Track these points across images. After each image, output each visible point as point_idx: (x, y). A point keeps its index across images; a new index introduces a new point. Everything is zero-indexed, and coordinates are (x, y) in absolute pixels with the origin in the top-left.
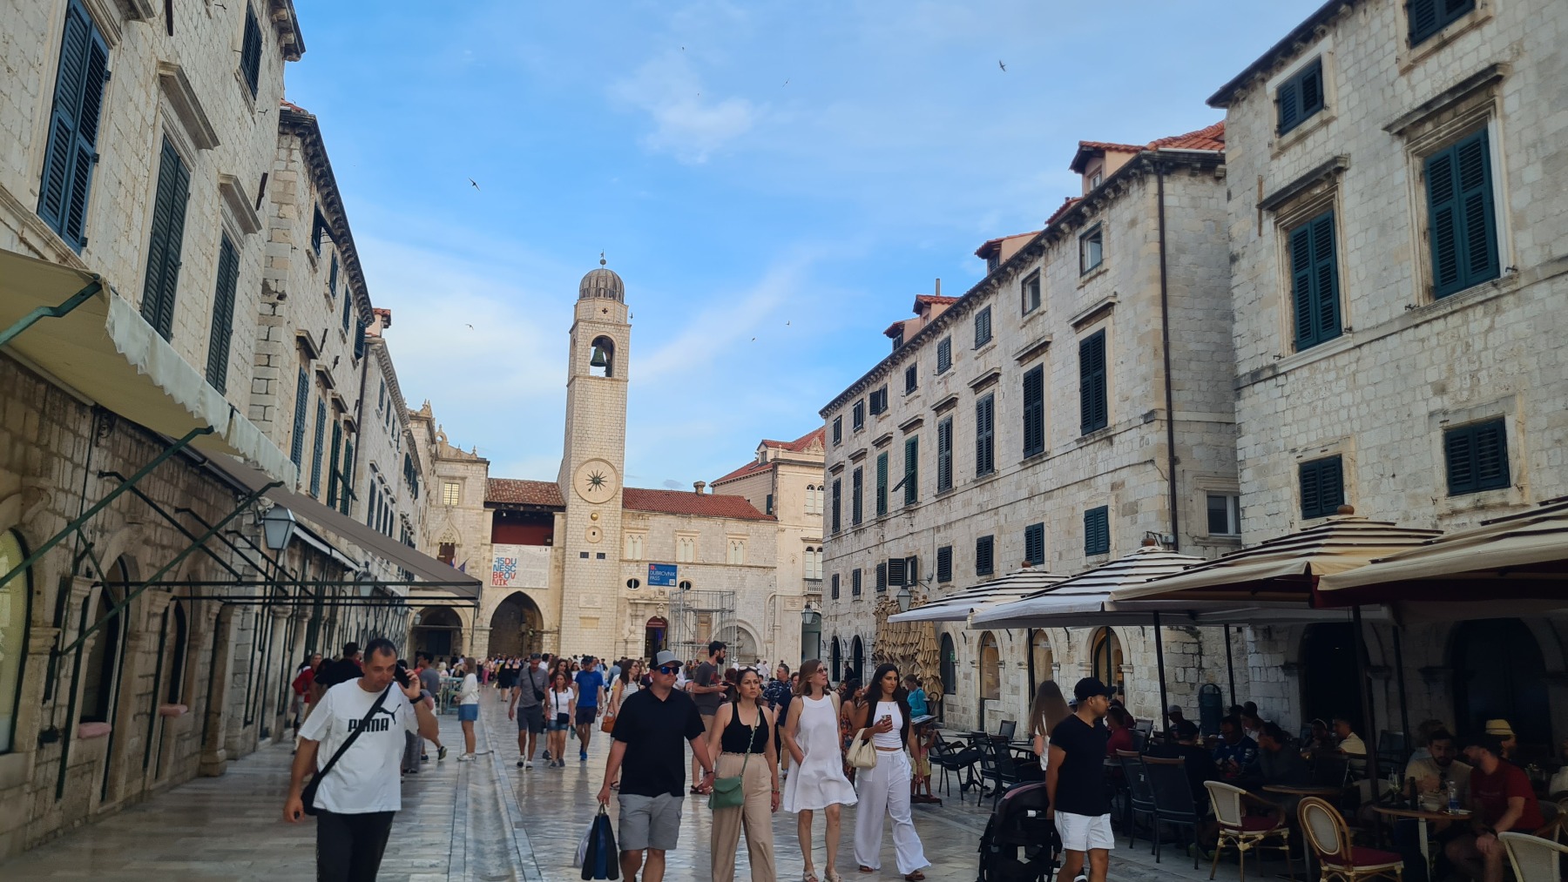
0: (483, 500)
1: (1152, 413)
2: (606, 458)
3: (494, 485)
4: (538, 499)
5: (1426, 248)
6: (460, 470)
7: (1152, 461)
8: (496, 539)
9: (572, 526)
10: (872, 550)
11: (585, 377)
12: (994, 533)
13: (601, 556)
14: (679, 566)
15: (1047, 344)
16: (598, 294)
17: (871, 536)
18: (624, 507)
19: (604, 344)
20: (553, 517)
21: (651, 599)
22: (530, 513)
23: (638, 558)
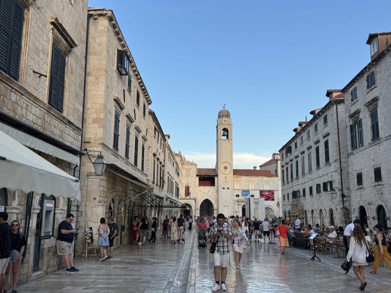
0: (196, 175)
1: (336, 160)
2: (228, 162)
3: (199, 170)
4: (211, 174)
5: (371, 131)
6: (189, 167)
7: (336, 171)
8: (200, 185)
9: (220, 180)
10: (291, 188)
11: (221, 140)
12: (313, 185)
13: (228, 188)
14: (250, 191)
15: (319, 141)
16: (223, 117)
17: (290, 185)
18: (234, 174)
19: (225, 130)
20: (215, 178)
21: (243, 200)
22: (209, 177)
23: (238, 189)
